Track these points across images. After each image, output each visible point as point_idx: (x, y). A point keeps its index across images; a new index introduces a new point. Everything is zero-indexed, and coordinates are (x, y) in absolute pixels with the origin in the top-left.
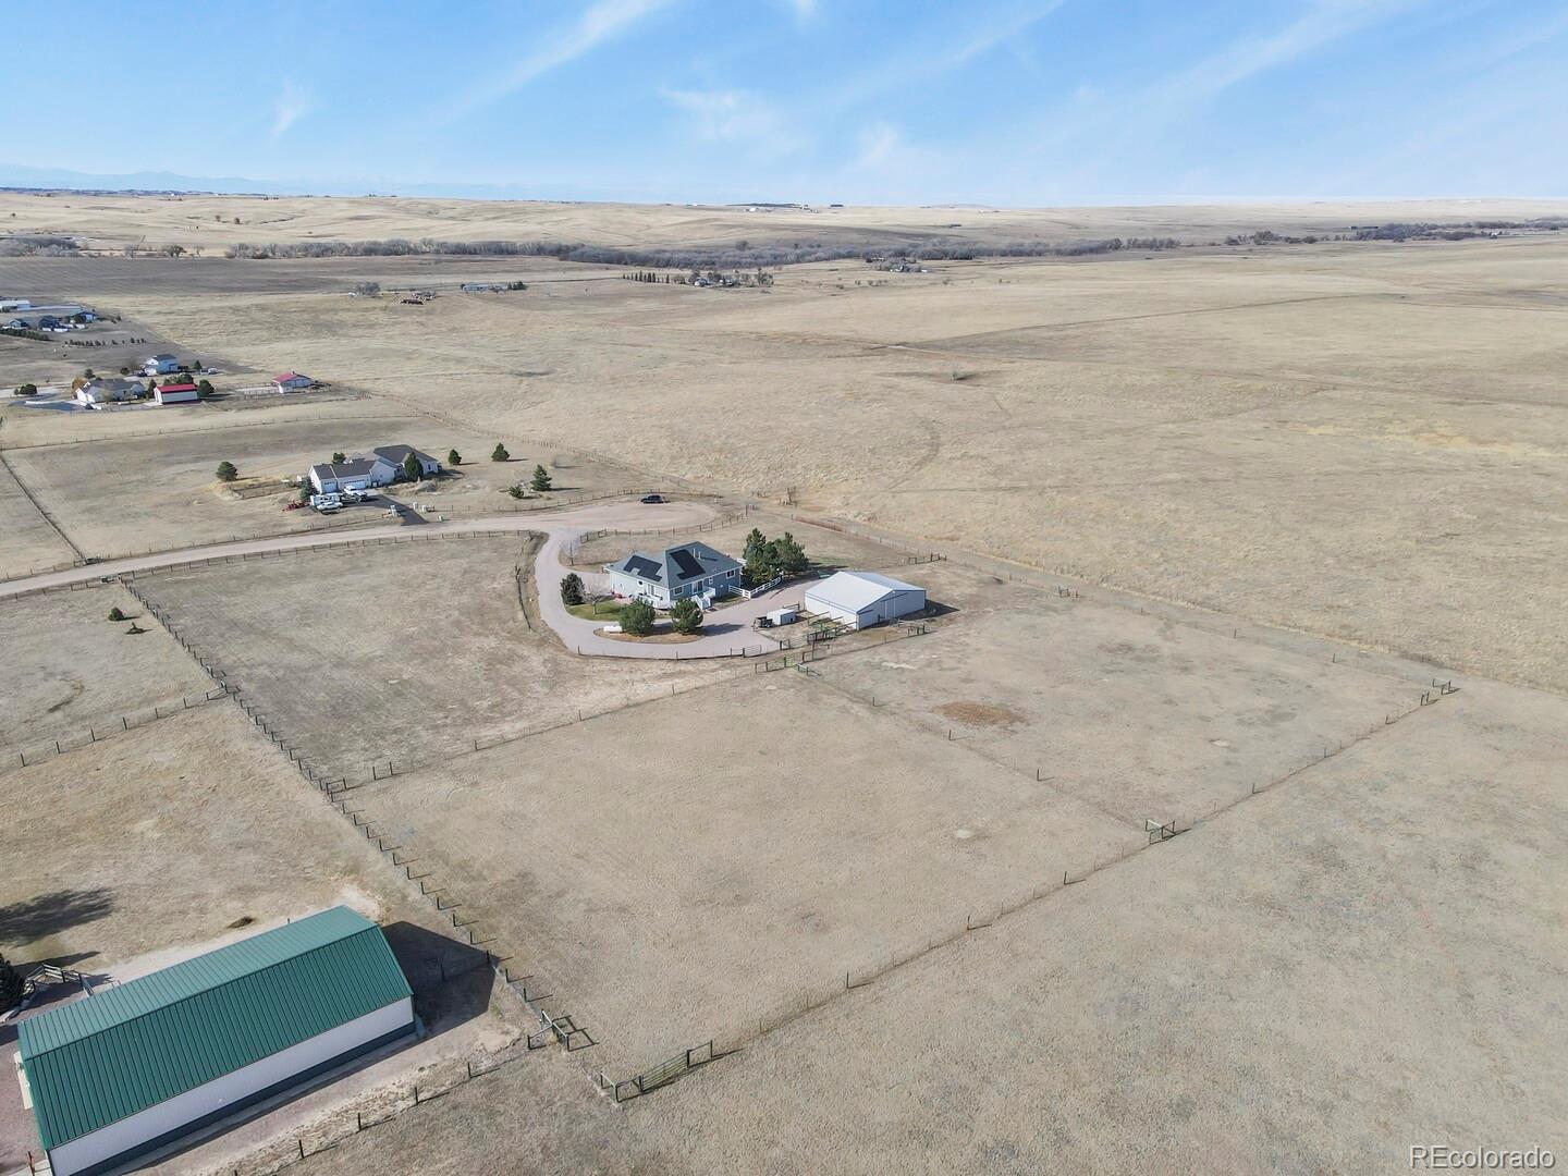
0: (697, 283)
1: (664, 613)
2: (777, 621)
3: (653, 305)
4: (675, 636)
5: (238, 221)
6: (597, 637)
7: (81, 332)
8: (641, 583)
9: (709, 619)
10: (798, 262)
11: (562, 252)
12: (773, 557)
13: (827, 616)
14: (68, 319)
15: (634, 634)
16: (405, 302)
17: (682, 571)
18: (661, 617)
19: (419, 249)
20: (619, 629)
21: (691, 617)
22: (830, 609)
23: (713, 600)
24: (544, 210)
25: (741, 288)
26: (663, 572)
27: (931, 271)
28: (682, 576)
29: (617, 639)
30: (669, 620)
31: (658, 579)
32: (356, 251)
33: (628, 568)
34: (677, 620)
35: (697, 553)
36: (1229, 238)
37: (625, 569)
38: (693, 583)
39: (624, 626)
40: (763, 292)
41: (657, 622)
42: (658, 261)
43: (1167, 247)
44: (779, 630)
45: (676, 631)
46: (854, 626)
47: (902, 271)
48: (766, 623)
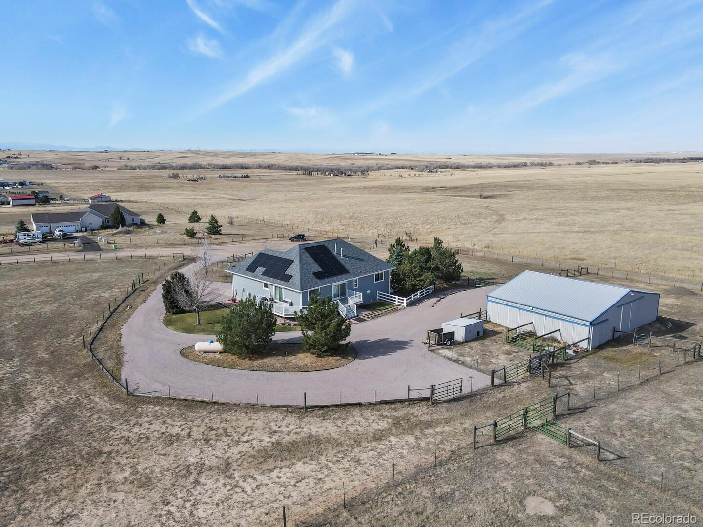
0: (332, 175)
1: (293, 323)
2: (460, 336)
3: (311, 182)
4: (304, 358)
5: (129, 159)
6: (184, 360)
7: (20, 189)
8: (266, 286)
9: (359, 332)
10: (378, 170)
11: (269, 167)
12: (427, 260)
13: (529, 328)
14: (15, 184)
15: (240, 355)
16: (189, 180)
17: (320, 270)
18: (284, 329)
19: (205, 167)
20: (217, 346)
21: (331, 328)
22: (533, 317)
23: (361, 307)
24: (263, 154)
25: (353, 177)
26: (294, 270)
27: (441, 172)
28: (319, 276)
29: (211, 363)
30: (297, 334)
31: (287, 278)
32: (177, 168)
33: (252, 268)
34: (310, 333)
35: (339, 250)
36: (577, 162)
37: (247, 270)
38: (334, 284)
39: (224, 341)
40: (364, 177)
41: (278, 336)
42: (314, 169)
43: (549, 166)
44: (467, 349)
45: (308, 350)
46: (584, 345)
47: (429, 172)
48: (445, 339)
